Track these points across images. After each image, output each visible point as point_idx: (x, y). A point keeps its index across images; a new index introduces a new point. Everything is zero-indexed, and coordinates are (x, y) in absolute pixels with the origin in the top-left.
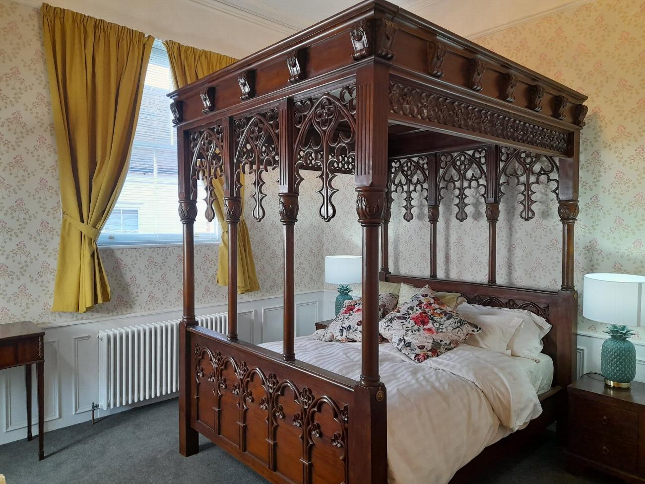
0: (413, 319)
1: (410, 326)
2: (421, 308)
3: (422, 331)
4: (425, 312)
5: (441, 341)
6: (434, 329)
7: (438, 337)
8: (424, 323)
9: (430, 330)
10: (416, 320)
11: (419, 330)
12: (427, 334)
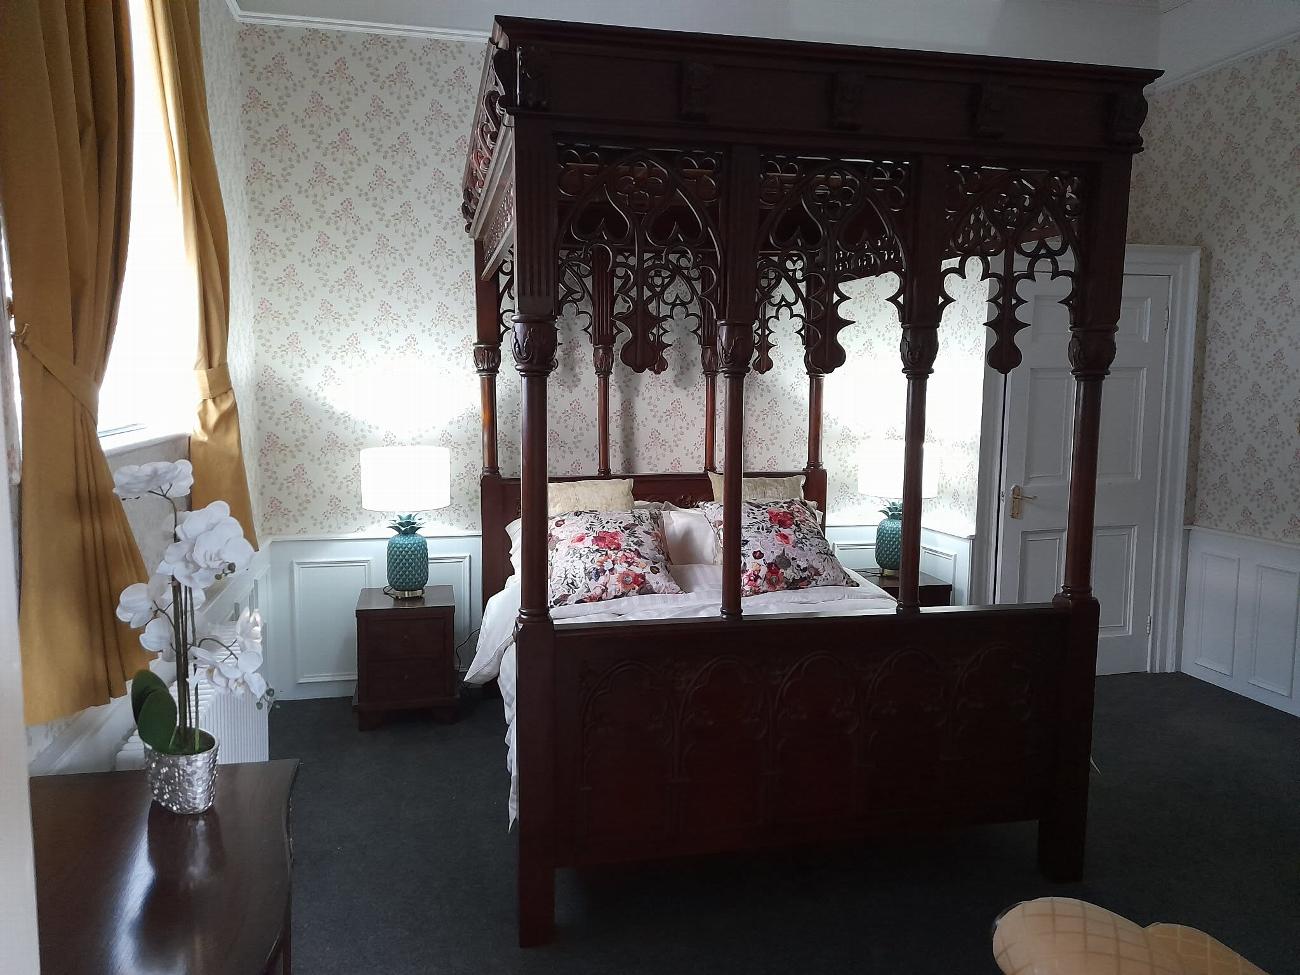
0: (770, 513)
1: (760, 518)
2: (788, 507)
3: (773, 532)
4: (792, 514)
5: (793, 559)
6: (792, 538)
7: (791, 553)
8: (782, 524)
9: (785, 537)
10: (774, 517)
11: (769, 531)
12: (778, 541)
